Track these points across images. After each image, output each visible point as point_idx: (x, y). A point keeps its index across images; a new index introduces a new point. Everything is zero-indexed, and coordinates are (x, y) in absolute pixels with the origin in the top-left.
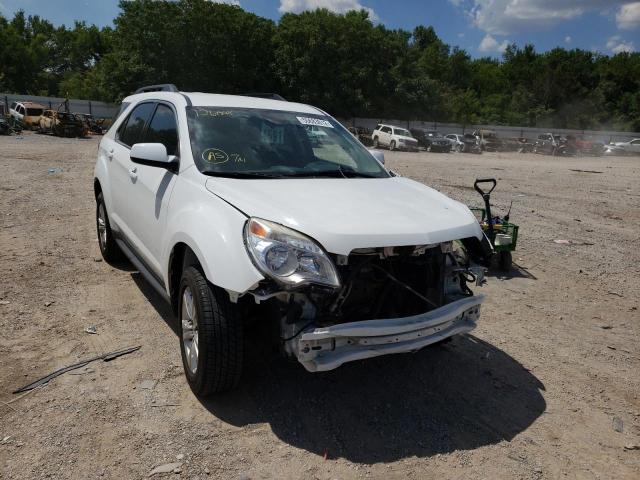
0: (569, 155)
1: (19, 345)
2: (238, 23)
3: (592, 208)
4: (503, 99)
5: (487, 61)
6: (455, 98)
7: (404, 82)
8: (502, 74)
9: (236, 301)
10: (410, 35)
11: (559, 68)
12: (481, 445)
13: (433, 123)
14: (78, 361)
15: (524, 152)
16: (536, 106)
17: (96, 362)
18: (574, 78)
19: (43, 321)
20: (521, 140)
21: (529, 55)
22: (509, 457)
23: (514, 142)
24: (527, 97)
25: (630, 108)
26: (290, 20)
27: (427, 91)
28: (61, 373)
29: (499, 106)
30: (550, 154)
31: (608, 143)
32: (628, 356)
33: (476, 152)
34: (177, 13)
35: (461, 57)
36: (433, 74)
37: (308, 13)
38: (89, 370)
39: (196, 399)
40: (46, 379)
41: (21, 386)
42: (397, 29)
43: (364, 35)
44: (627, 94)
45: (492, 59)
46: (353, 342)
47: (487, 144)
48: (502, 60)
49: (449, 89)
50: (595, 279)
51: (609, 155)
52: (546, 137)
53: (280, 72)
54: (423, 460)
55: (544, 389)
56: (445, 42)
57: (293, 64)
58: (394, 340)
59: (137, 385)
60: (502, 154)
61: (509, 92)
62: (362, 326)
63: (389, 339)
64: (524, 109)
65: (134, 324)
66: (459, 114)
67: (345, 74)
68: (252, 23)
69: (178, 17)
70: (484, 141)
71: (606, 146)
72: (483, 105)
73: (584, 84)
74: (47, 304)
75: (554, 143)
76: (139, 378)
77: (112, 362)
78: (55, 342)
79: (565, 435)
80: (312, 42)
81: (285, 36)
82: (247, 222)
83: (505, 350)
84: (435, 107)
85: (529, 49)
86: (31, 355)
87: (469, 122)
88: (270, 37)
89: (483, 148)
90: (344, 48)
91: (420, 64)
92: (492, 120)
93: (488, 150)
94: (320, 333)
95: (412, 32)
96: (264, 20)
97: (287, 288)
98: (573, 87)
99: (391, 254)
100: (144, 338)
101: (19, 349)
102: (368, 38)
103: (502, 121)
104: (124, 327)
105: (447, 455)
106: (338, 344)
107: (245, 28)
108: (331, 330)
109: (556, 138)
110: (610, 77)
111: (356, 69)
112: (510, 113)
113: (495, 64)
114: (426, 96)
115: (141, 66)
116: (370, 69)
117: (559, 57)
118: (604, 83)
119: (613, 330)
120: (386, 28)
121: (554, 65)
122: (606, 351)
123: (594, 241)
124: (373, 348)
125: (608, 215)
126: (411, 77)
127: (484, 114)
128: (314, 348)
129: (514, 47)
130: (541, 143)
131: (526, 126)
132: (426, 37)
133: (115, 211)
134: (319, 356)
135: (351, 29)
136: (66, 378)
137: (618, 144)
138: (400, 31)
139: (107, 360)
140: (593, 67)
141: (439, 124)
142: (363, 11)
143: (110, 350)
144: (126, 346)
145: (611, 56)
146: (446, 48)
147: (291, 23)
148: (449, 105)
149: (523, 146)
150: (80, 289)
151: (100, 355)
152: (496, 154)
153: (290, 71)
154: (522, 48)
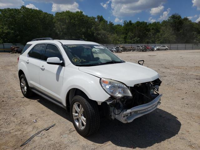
0: (146, 51)
1: (12, 130)
2: (42, 15)
3: (160, 66)
4: (125, 36)
5: (119, 25)
6: (112, 37)
7: (96, 32)
8: (123, 29)
9: (100, 104)
10: (96, 18)
11: (139, 27)
12: (172, 137)
13: (106, 44)
14: (37, 132)
15: (133, 51)
16: (135, 37)
17: (43, 131)
18: (144, 29)
19: (15, 120)
20: (131, 48)
21: (130, 23)
22: (180, 139)
23: (130, 49)
24: (132, 35)
25: (159, 37)
26: (59, 14)
27: (103, 35)
28: (33, 137)
29: (124, 38)
30: (140, 51)
31: (155, 47)
32: (192, 106)
33: (120, 52)
34: (20, 12)
35: (111, 24)
36: (104, 29)
37: (63, 12)
38: (42, 134)
39: (84, 138)
40: (29, 140)
41: (22, 144)
42: (92, 16)
43: (83, 19)
44: (158, 33)
45: (120, 24)
46: (136, 113)
47: (123, 50)
48: (123, 25)
49: (110, 34)
50: (172, 86)
51: (156, 50)
52: (139, 47)
53: (57, 30)
54: (159, 144)
55: (177, 118)
56: (106, 20)
57: (61, 28)
58: (146, 110)
59: (62, 136)
60: (127, 52)
61: (126, 34)
62: (138, 107)
63: (145, 110)
64: (131, 39)
65: (48, 117)
66: (113, 41)
67: (78, 31)
68: (47, 16)
69: (20, 14)
70: (122, 49)
71: (154, 48)
72: (119, 38)
73: (147, 31)
74: (14, 114)
75: (141, 48)
76: (61, 134)
77: (48, 130)
78: (25, 127)
79: (190, 130)
80: (67, 21)
81: (58, 19)
82: (100, 80)
83: (161, 109)
84: (106, 39)
85: (130, 22)
86: (20, 133)
87: (116, 44)
88: (53, 20)
89: (122, 51)
90: (76, 23)
91: (100, 26)
92: (123, 43)
93: (123, 51)
94: (129, 111)
95: (96, 17)
96: (50, 14)
97: (117, 98)
98: (144, 32)
99: (140, 85)
100: (55, 121)
101: (13, 131)
102: (84, 19)
103: (125, 42)
104: (46, 118)
105: (164, 141)
106: (132, 114)
107: (44, 17)
108: (131, 110)
109: (141, 46)
110: (153, 29)
111: (82, 29)
112: (128, 40)
113: (121, 26)
114: (103, 36)
115: (9, 30)
116: (86, 29)
117: (138, 24)
118: (152, 31)
119: (184, 99)
120: (88, 16)
121: (138, 26)
122: (186, 105)
123: (166, 75)
124: (142, 113)
125: (166, 68)
126: (98, 31)
127: (120, 41)
128: (126, 116)
129: (126, 21)
130: (137, 48)
131: (132, 43)
132: (101, 19)
133: (31, 80)
134: (127, 118)
135: (79, 17)
136: (36, 138)
137: (157, 47)
138: (93, 17)
139: (47, 130)
140: (148, 26)
141: (108, 45)
142: (81, 11)
143: (46, 126)
144: (50, 125)
145: (152, 23)
146: (107, 22)
147: (59, 15)
148: (110, 39)
149: (133, 50)
150: (22, 108)
151: (43, 129)
152: (125, 52)
153: (60, 30)
154: (128, 21)
